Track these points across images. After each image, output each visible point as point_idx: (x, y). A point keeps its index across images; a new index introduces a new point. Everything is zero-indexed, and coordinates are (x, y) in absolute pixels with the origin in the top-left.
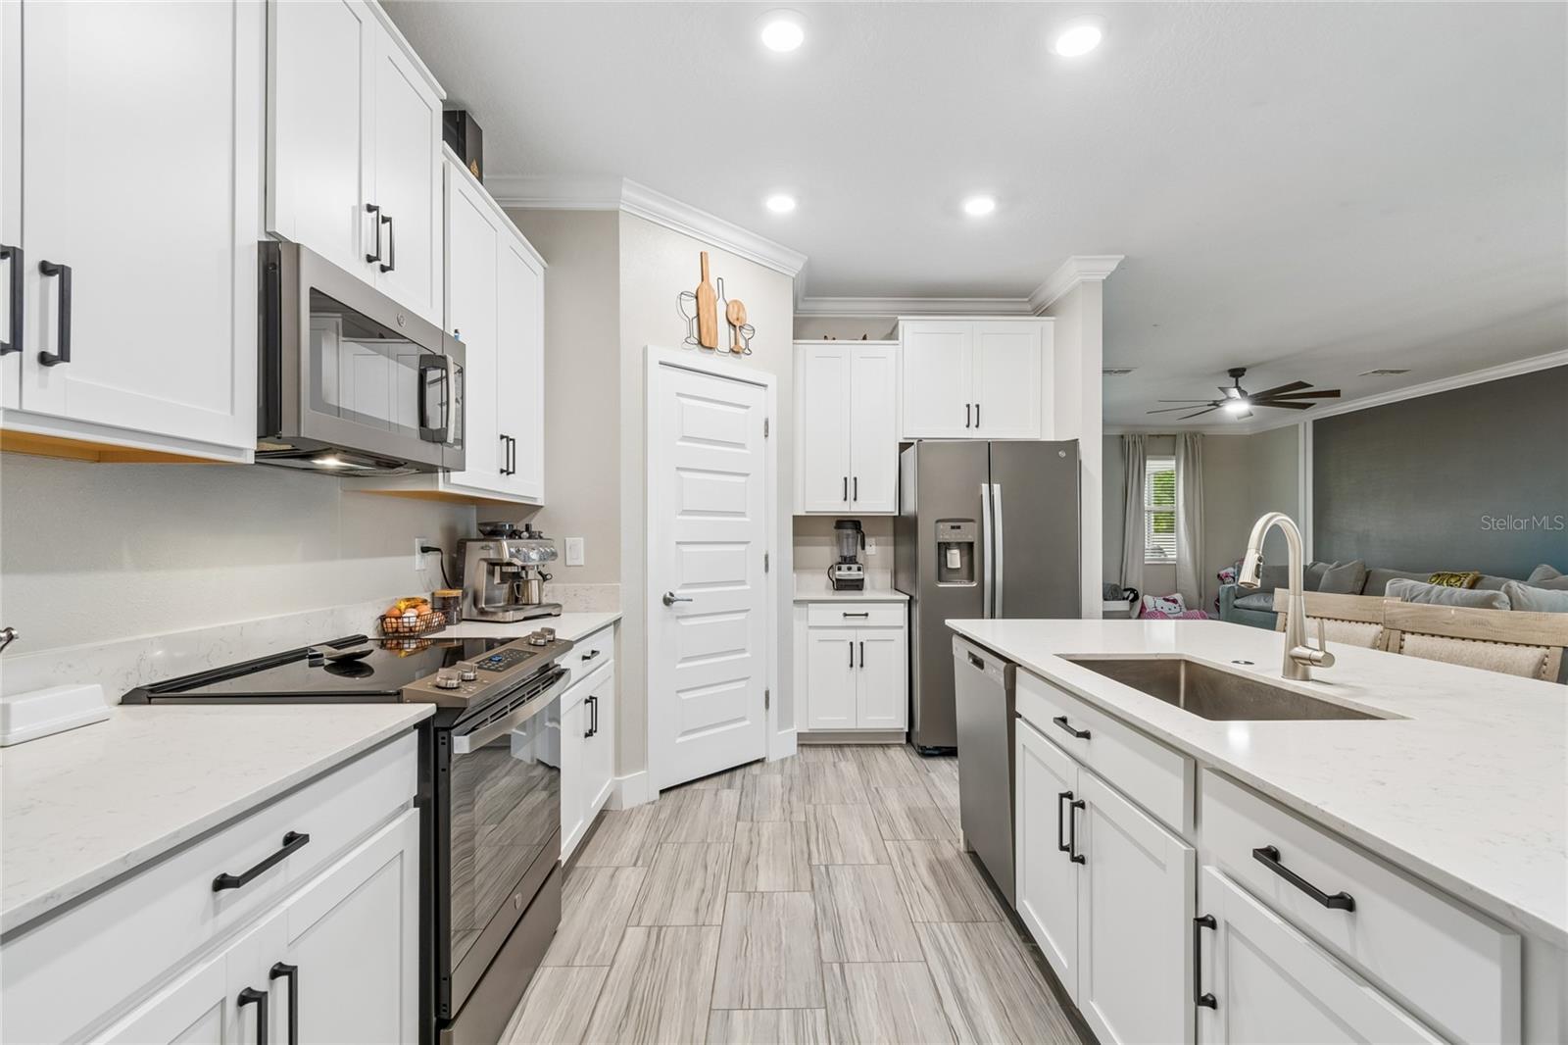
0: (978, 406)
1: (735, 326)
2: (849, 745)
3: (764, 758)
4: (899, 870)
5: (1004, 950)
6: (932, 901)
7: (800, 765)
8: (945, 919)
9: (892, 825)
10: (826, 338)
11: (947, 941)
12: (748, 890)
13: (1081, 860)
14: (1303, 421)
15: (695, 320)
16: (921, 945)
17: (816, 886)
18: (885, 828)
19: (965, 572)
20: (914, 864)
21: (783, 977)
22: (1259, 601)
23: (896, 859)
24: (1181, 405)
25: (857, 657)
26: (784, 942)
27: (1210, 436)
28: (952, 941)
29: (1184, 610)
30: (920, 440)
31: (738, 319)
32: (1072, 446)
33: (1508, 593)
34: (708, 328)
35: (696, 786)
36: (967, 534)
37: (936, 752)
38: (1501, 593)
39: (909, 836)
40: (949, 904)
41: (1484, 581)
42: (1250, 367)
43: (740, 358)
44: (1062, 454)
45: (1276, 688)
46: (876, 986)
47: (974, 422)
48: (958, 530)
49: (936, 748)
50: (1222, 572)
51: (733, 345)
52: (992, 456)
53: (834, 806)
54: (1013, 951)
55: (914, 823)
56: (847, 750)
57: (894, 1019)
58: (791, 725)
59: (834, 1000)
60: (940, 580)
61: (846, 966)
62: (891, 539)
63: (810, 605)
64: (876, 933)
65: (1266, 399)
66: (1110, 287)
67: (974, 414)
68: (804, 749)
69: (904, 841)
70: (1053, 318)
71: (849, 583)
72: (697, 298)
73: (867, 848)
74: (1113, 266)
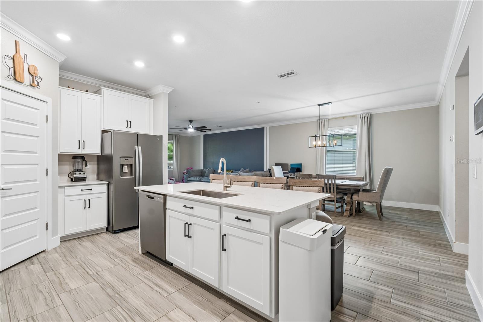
0: (130, 122)
1: (32, 76)
2: (83, 237)
3: (45, 250)
4: (123, 265)
5: (163, 271)
6: (138, 268)
7: (64, 248)
8: (144, 271)
9: (114, 255)
10: (69, 87)
11: (147, 276)
12: (67, 290)
13: (191, 237)
14: (202, 134)
15: (12, 69)
16: (140, 279)
17: (96, 279)
18: (112, 256)
19: (129, 173)
20: (128, 262)
21: (99, 305)
22: (193, 178)
23: (121, 263)
24: (179, 128)
25: (87, 204)
26: (93, 297)
27: (182, 136)
28: (149, 275)
29: (175, 182)
30: (114, 131)
31: (34, 73)
32: (161, 137)
33: (239, 174)
34: (20, 74)
35: (12, 269)
36: (131, 161)
37: (119, 231)
38: (238, 174)
39: (122, 256)
40: (143, 267)
41: (233, 172)
42: (194, 120)
43: (35, 89)
44: (158, 139)
45: (222, 193)
46: (132, 293)
47: (129, 126)
48: (127, 160)
49: (120, 230)
50: (184, 172)
51: (31, 83)
52: (139, 138)
53: (88, 256)
54: (166, 270)
55: (121, 252)
56: (83, 239)
57: (142, 298)
58: (58, 235)
59: (121, 302)
60: (121, 176)
61: (120, 294)
62: (96, 163)
63: (66, 188)
64: (125, 282)
65: (197, 129)
66: (170, 95)
67: (129, 124)
68: (63, 243)
69: (121, 257)
70: (153, 100)
71: (80, 179)
72: (13, 59)
73: (109, 263)
74: (171, 91)
